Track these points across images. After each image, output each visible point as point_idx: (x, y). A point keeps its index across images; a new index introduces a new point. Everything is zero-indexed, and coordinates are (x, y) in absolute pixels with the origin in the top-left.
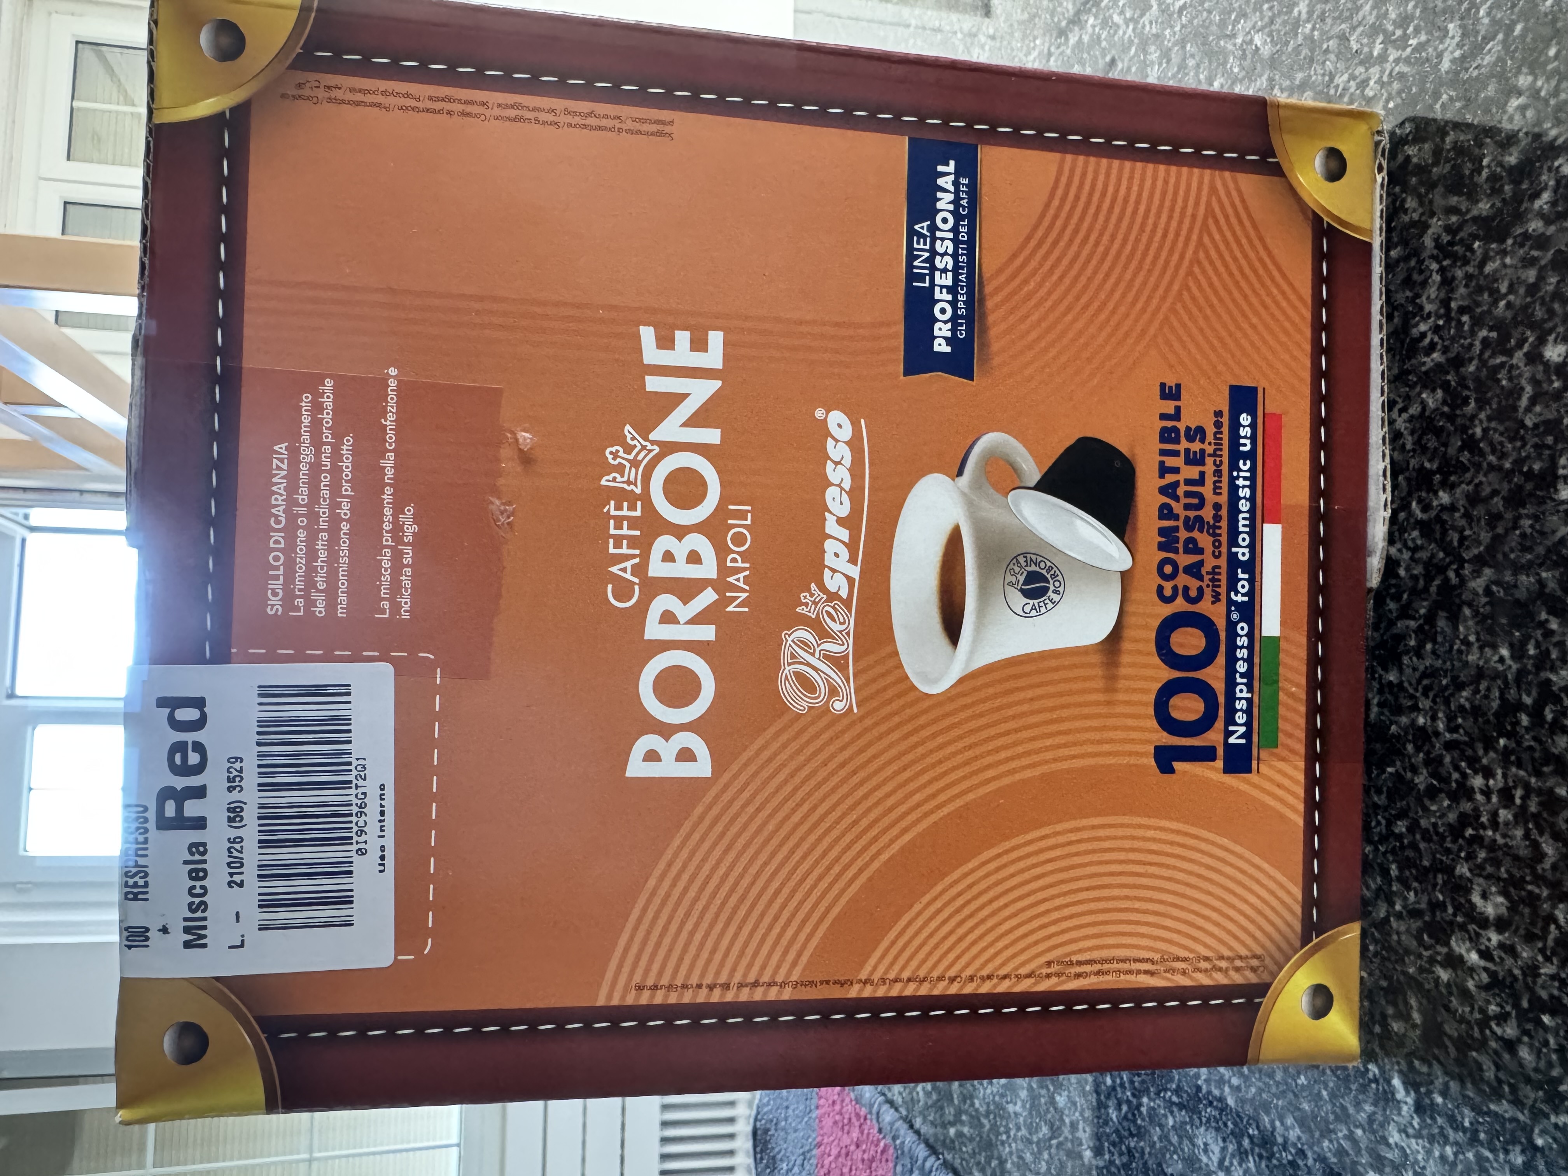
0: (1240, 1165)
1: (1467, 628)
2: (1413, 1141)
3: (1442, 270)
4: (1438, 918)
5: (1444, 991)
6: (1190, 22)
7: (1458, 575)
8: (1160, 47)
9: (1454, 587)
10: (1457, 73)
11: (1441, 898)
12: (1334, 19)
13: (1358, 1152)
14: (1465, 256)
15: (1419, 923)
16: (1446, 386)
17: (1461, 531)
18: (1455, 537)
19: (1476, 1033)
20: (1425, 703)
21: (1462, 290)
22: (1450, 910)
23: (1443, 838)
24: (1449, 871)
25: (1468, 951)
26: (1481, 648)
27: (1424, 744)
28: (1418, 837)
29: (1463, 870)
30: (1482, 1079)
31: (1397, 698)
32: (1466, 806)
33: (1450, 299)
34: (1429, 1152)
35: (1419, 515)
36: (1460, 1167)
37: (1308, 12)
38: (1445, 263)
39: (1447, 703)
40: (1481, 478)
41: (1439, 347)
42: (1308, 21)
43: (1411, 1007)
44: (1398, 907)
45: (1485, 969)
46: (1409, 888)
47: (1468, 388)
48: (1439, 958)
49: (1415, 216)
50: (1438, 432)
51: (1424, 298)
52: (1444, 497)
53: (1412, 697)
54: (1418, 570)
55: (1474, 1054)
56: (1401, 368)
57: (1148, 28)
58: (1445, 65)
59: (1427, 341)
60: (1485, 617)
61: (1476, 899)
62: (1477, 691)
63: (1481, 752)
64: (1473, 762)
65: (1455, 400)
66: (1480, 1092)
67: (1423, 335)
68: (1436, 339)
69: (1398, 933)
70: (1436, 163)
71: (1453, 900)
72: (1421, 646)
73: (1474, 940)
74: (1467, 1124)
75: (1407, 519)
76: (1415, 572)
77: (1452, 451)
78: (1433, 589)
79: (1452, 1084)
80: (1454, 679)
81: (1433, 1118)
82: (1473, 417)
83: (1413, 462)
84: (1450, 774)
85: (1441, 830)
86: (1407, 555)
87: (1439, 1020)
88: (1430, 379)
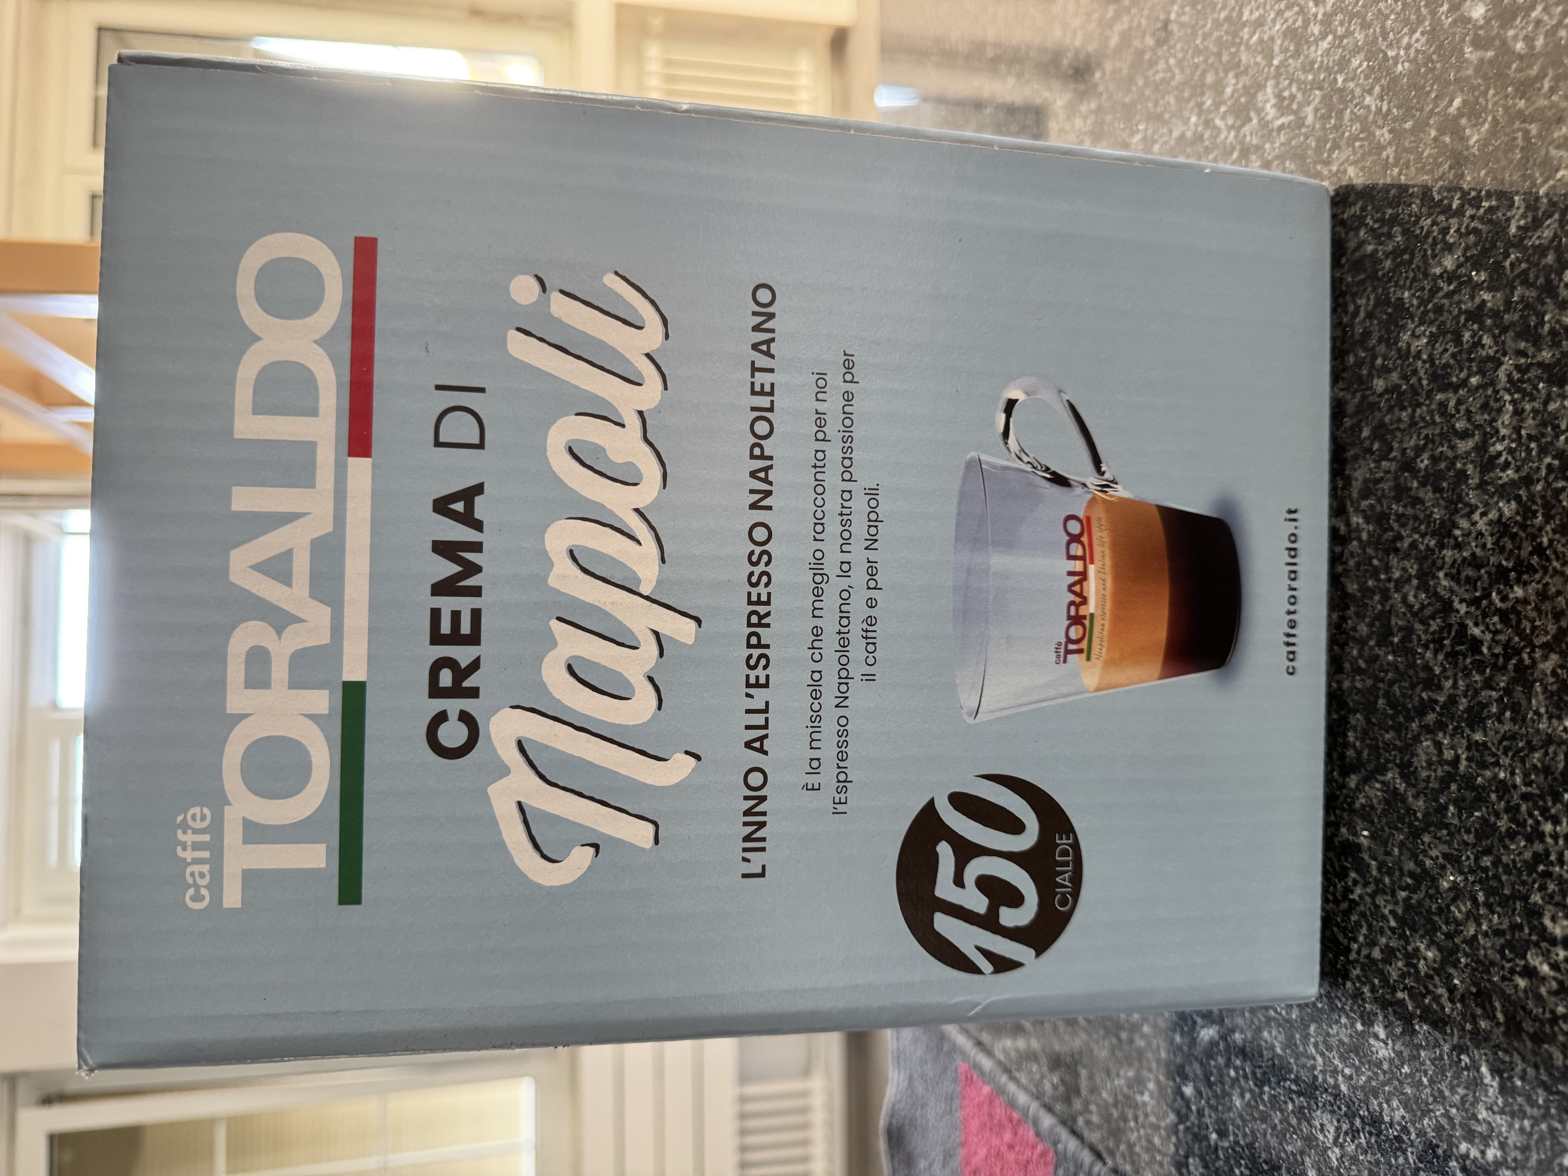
0: (1353, 1141)
1: (1539, 703)
2: (1498, 1117)
3: (1513, 402)
4: (1517, 937)
5: (1521, 994)
6: (1289, 141)
7: (1531, 657)
8: (1261, 157)
9: (1527, 667)
10: (1522, 239)
11: (1519, 920)
12: (1417, 168)
13: (1453, 1127)
14: (1532, 394)
15: (1502, 941)
16: (1518, 499)
17: (1533, 621)
18: (1526, 625)
19: (1548, 1029)
20: (1505, 761)
21: (1530, 421)
22: (1527, 931)
23: (1520, 873)
24: (1525, 898)
25: (1541, 964)
26: (1550, 718)
27: (1504, 794)
28: (1500, 870)
29: (1536, 898)
30: (1553, 1065)
31: (1482, 756)
32: (1538, 847)
33: (1521, 427)
34: (1511, 1126)
35: (1499, 605)
36: (1535, 1137)
37: (1395, 158)
38: (1516, 396)
39: (1523, 761)
40: (1547, 579)
41: (1512, 466)
43: (1496, 1009)
44: (1484, 927)
45: (1555, 978)
46: (1493, 912)
47: (1536, 504)
48: (1518, 969)
49: (1491, 352)
50: (1513, 537)
51: (1500, 422)
52: (1519, 592)
53: (1494, 755)
55: (1546, 1046)
56: (1481, 479)
57: (1248, 138)
58: (1513, 230)
59: (1503, 459)
60: (1552, 694)
61: (1547, 922)
62: (1546, 753)
63: (1550, 804)
64: (1544, 811)
65: (1526, 511)
66: (1551, 1076)
67: (1499, 454)
68: (1510, 459)
69: (1484, 948)
70: (1507, 311)
71: (1529, 923)
72: (1501, 713)
73: (1546, 955)
74: (1541, 1101)
75: (1488, 607)
76: (1496, 651)
77: (1524, 553)
78: (1511, 667)
79: (1529, 1070)
80: (1529, 742)
81: (1514, 1098)
82: (1540, 529)
83: (1492, 559)
84: (1525, 821)
85: (1519, 865)
86: (1488, 636)
87: (1518, 1019)
88: (1505, 491)
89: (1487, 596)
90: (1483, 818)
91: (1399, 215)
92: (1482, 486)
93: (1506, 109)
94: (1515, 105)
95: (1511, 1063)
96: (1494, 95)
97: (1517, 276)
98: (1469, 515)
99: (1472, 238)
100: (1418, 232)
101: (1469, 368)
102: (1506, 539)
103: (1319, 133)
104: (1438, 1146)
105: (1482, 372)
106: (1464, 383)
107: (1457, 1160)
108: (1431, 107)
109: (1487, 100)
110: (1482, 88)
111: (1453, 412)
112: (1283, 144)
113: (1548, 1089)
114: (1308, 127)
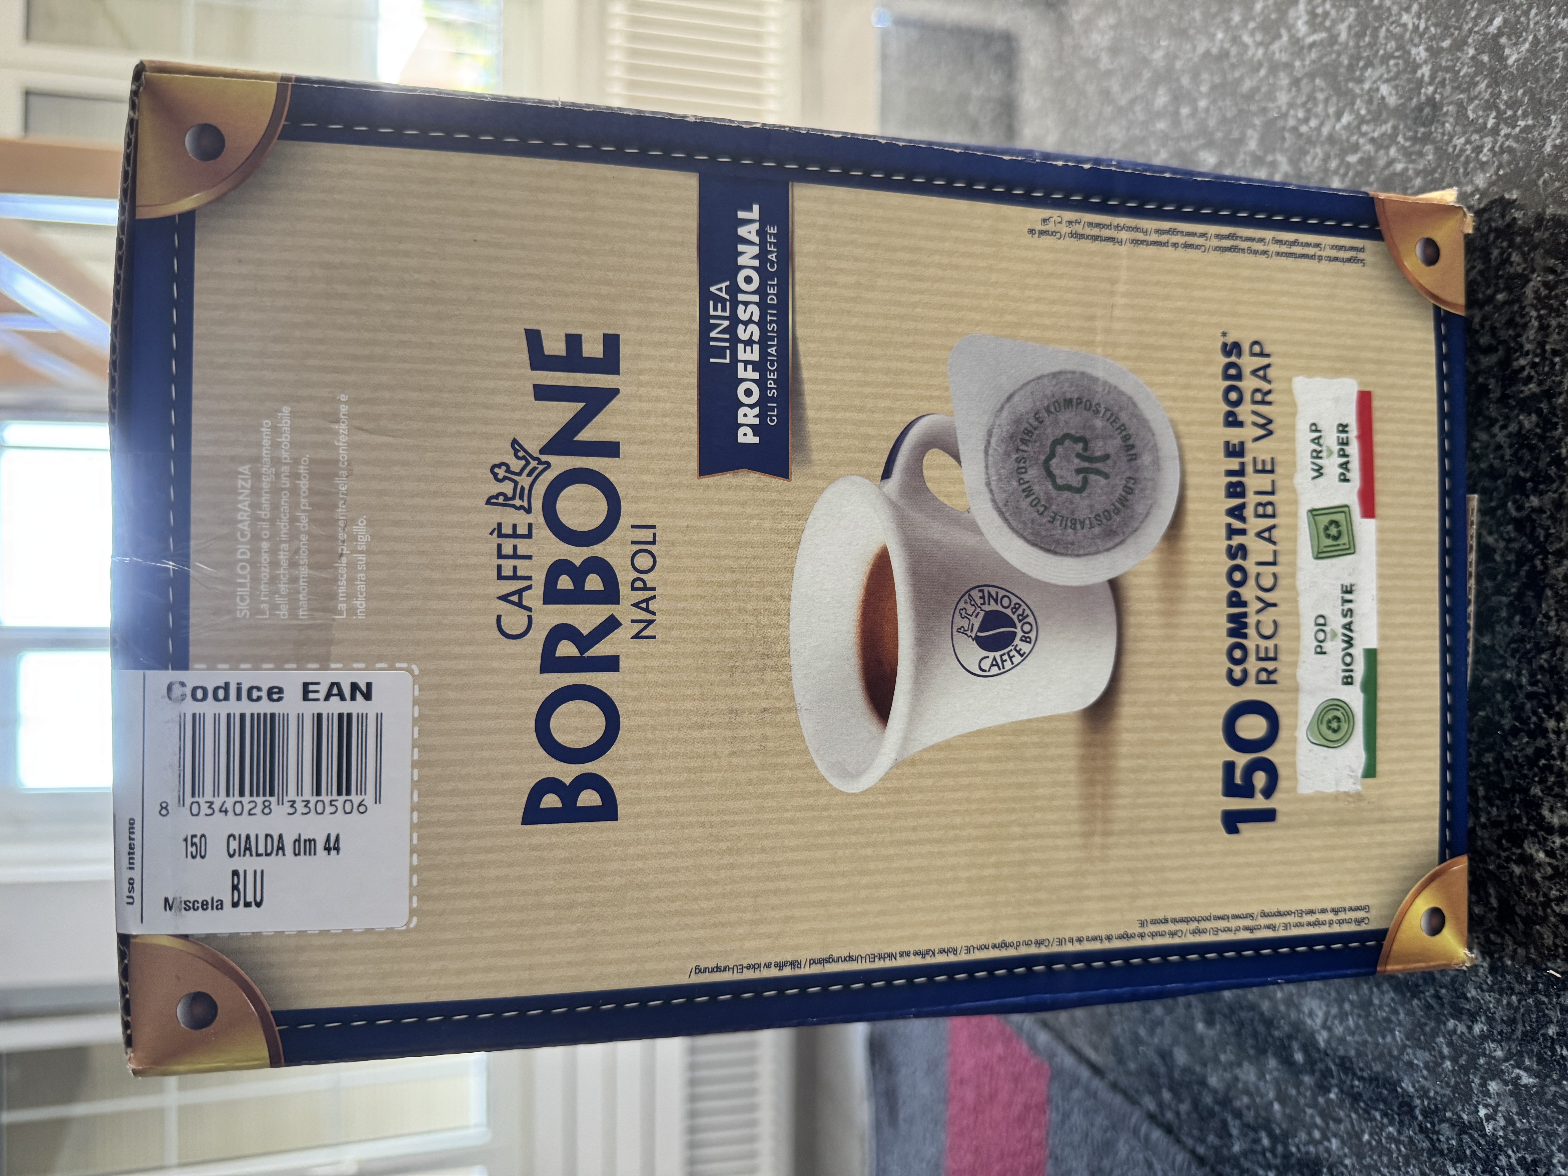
1: (1549, 606)
3: (1540, 318)
4: (1515, 827)
5: (1516, 881)
6: (1320, 59)
7: (1543, 563)
9: (1541, 573)
10: (1557, 157)
11: (1518, 812)
12: (1453, 87)
13: (1442, 1005)
14: (1558, 310)
15: (1500, 832)
16: (1539, 412)
17: (1547, 529)
18: (1541, 533)
19: (1540, 912)
20: (1512, 663)
21: (1555, 336)
22: (1525, 821)
23: (1521, 767)
24: (1526, 791)
25: (1537, 851)
26: (1559, 621)
27: (1510, 693)
28: (1502, 765)
29: (1536, 791)
32: (1541, 743)
33: (1546, 342)
34: (1499, 1002)
35: (1514, 513)
36: (1522, 1010)
37: (1430, 76)
38: (1542, 312)
39: (1530, 662)
41: (1535, 380)
42: (1430, 84)
43: (1490, 895)
45: (1550, 865)
46: (1492, 805)
47: (1557, 416)
48: (1514, 857)
49: (1519, 269)
50: (1532, 448)
51: (1524, 338)
52: (1535, 501)
53: (1502, 657)
54: (1511, 557)
55: (1538, 927)
56: (1503, 393)
58: (1548, 148)
59: (1525, 373)
61: (1546, 812)
62: (1553, 655)
63: (1554, 702)
64: (1549, 709)
65: (1547, 424)
67: (1523, 368)
68: (1533, 373)
70: (1538, 228)
71: (1527, 813)
72: (1511, 617)
73: (1542, 843)
74: (1529, 978)
76: (1509, 559)
77: (1542, 465)
78: (1522, 573)
79: (1519, 950)
80: (1537, 644)
81: (1503, 976)
83: (1509, 470)
84: (1529, 718)
85: (1520, 760)
86: (1502, 544)
87: (1512, 903)
88: (1526, 405)
89: (1503, 505)
90: (1487, 717)
91: (1431, 133)
92: (1503, 400)
93: (1548, 28)
94: (1557, 24)
95: (1502, 944)
96: (1536, 15)
97: (1552, 195)
98: (1488, 429)
99: (1506, 157)
100: (1450, 150)
101: (1496, 285)
102: (1525, 451)
103: (1353, 51)
104: (1426, 1024)
105: (1509, 289)
106: (1491, 299)
107: (1444, 1037)
108: (1470, 25)
109: (1529, 20)
110: (1525, 7)
111: (1477, 327)
112: (1313, 62)
113: (1536, 967)
114: (1340, 44)
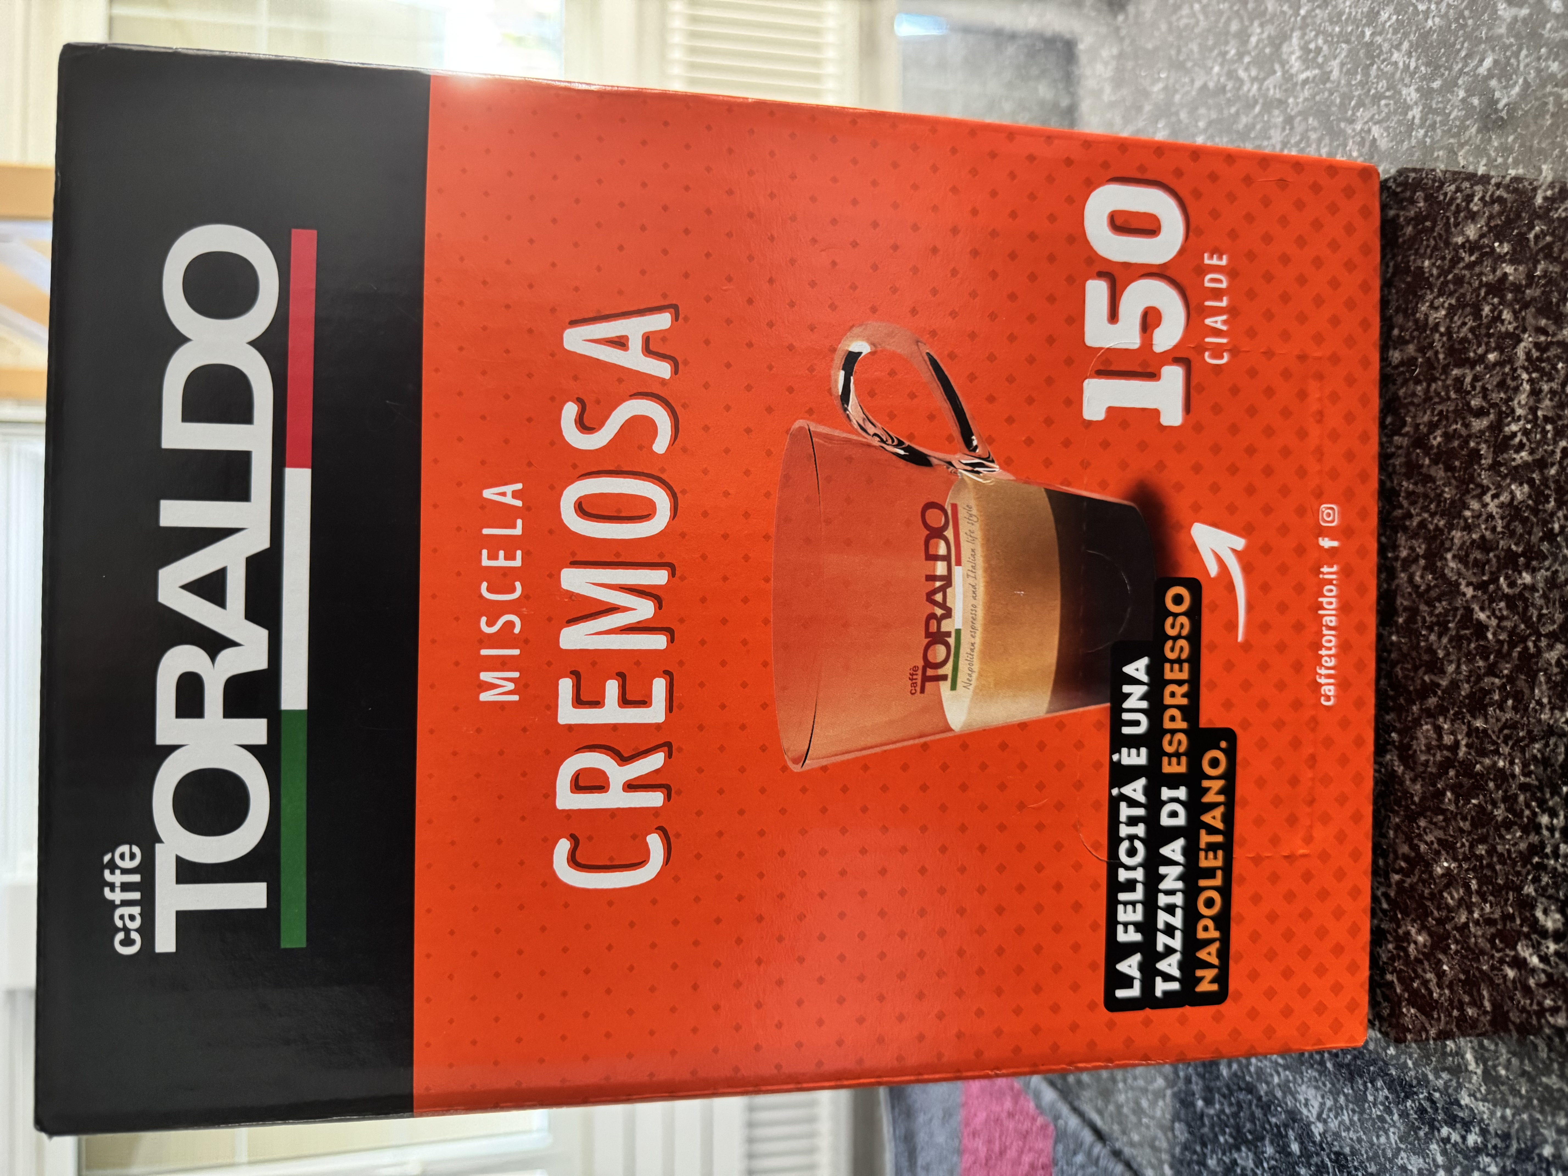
1: (1542, 692)
2: (1481, 1104)
3: (1531, 381)
4: (1508, 927)
5: (1510, 985)
6: (1313, 96)
7: (1536, 646)
8: (1284, 111)
9: (1532, 656)
10: (1548, 210)
11: (1511, 910)
12: (1443, 131)
13: (1436, 1112)
14: (1551, 373)
15: (1493, 930)
16: (1531, 482)
17: (1540, 609)
18: (1533, 613)
19: (1534, 1022)
20: (1505, 750)
21: (1547, 403)
22: (1518, 922)
23: (1514, 863)
24: (1519, 889)
25: (1531, 955)
26: (1552, 709)
27: (1502, 783)
28: (1495, 859)
29: (1529, 890)
30: (1537, 1057)
31: (1482, 743)
32: (1534, 838)
33: (1537, 408)
34: (1492, 1113)
35: (1507, 590)
36: (1516, 1126)
37: (1421, 119)
38: (1534, 375)
39: (1523, 751)
40: (1556, 567)
41: (1527, 448)
42: (1421, 126)
43: (1484, 997)
44: (1476, 915)
45: (1544, 971)
46: (1485, 901)
47: (1549, 488)
48: (1507, 959)
49: (1511, 328)
50: (1524, 521)
51: (1516, 402)
52: (1527, 578)
53: (1494, 743)
54: (1503, 637)
55: (1531, 1037)
56: (1494, 460)
57: (1271, 92)
58: (1539, 200)
59: (1517, 440)
60: (1556, 684)
61: (1539, 914)
62: (1546, 745)
63: (1548, 796)
64: (1542, 803)
65: (1538, 495)
66: (1535, 1067)
67: (1514, 434)
68: (1525, 440)
69: (1475, 936)
70: (1529, 286)
71: (1520, 914)
72: (1503, 701)
73: (1536, 947)
74: (1523, 1091)
75: (1494, 591)
76: (1501, 638)
77: (1534, 539)
78: (1515, 654)
79: (1513, 1060)
80: (1530, 732)
81: (1497, 1086)
82: (1552, 514)
83: (1502, 543)
84: (1522, 811)
85: (1514, 856)
86: (1494, 622)
87: (1505, 1008)
88: (1518, 474)
89: (1495, 580)
90: (1479, 805)
91: (1423, 179)
92: (1494, 467)
93: (1539, 71)
94: (1548, 67)
95: (1496, 1052)
96: (1527, 56)
97: (1542, 249)
98: (1479, 497)
99: (1496, 207)
100: (1441, 198)
101: (1487, 344)
102: (1517, 523)
103: (1345, 89)
104: (1420, 1128)
105: (1500, 348)
106: (1482, 359)
107: (1438, 1143)
108: (1460, 65)
109: (1519, 62)
110: (1514, 48)
111: (1469, 388)
112: (1306, 100)
113: (1531, 1080)
114: (1333, 82)
